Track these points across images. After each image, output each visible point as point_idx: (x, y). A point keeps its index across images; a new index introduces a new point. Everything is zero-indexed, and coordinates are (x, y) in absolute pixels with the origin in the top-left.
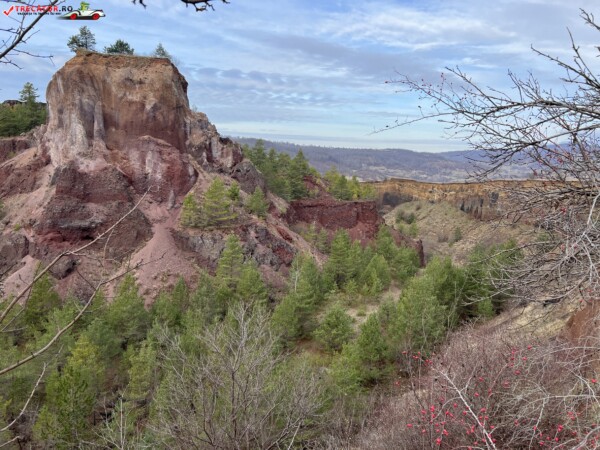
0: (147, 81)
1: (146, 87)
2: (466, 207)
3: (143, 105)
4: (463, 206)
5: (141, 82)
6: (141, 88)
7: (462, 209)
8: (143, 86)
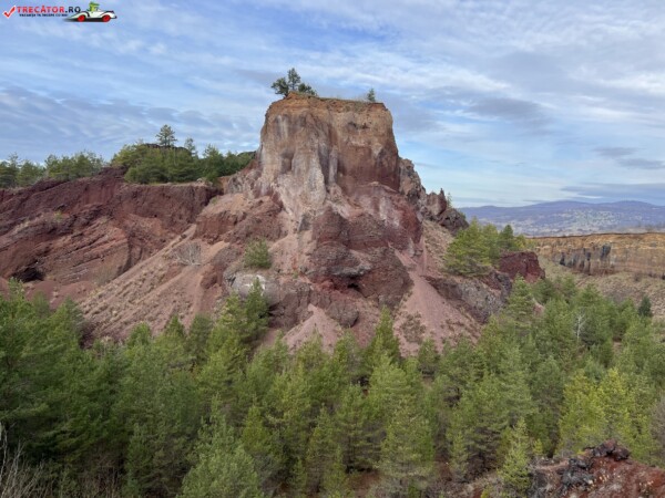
0: (371, 126)
1: (370, 132)
2: (567, 261)
3: (370, 151)
4: (563, 260)
5: (365, 127)
6: (364, 133)
7: (562, 263)
8: (367, 130)
